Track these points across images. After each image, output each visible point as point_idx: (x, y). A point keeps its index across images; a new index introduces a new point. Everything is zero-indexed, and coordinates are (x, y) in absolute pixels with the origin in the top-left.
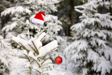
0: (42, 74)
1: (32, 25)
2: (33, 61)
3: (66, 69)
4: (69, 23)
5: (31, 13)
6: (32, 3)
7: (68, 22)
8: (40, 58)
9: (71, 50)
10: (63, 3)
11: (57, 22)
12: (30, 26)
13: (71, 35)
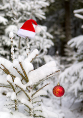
0: (33, 111)
1: (8, 40)
2: (19, 92)
3: (61, 105)
4: (63, 36)
5: (6, 22)
6: (8, 8)
7: (61, 35)
8: (29, 87)
9: (69, 77)
10: (53, 6)
11: (46, 35)
12: (6, 41)
13: (66, 54)
